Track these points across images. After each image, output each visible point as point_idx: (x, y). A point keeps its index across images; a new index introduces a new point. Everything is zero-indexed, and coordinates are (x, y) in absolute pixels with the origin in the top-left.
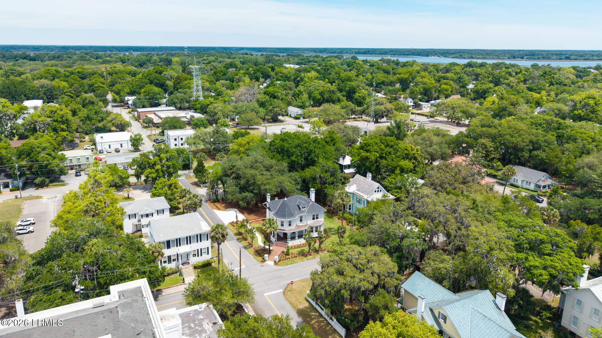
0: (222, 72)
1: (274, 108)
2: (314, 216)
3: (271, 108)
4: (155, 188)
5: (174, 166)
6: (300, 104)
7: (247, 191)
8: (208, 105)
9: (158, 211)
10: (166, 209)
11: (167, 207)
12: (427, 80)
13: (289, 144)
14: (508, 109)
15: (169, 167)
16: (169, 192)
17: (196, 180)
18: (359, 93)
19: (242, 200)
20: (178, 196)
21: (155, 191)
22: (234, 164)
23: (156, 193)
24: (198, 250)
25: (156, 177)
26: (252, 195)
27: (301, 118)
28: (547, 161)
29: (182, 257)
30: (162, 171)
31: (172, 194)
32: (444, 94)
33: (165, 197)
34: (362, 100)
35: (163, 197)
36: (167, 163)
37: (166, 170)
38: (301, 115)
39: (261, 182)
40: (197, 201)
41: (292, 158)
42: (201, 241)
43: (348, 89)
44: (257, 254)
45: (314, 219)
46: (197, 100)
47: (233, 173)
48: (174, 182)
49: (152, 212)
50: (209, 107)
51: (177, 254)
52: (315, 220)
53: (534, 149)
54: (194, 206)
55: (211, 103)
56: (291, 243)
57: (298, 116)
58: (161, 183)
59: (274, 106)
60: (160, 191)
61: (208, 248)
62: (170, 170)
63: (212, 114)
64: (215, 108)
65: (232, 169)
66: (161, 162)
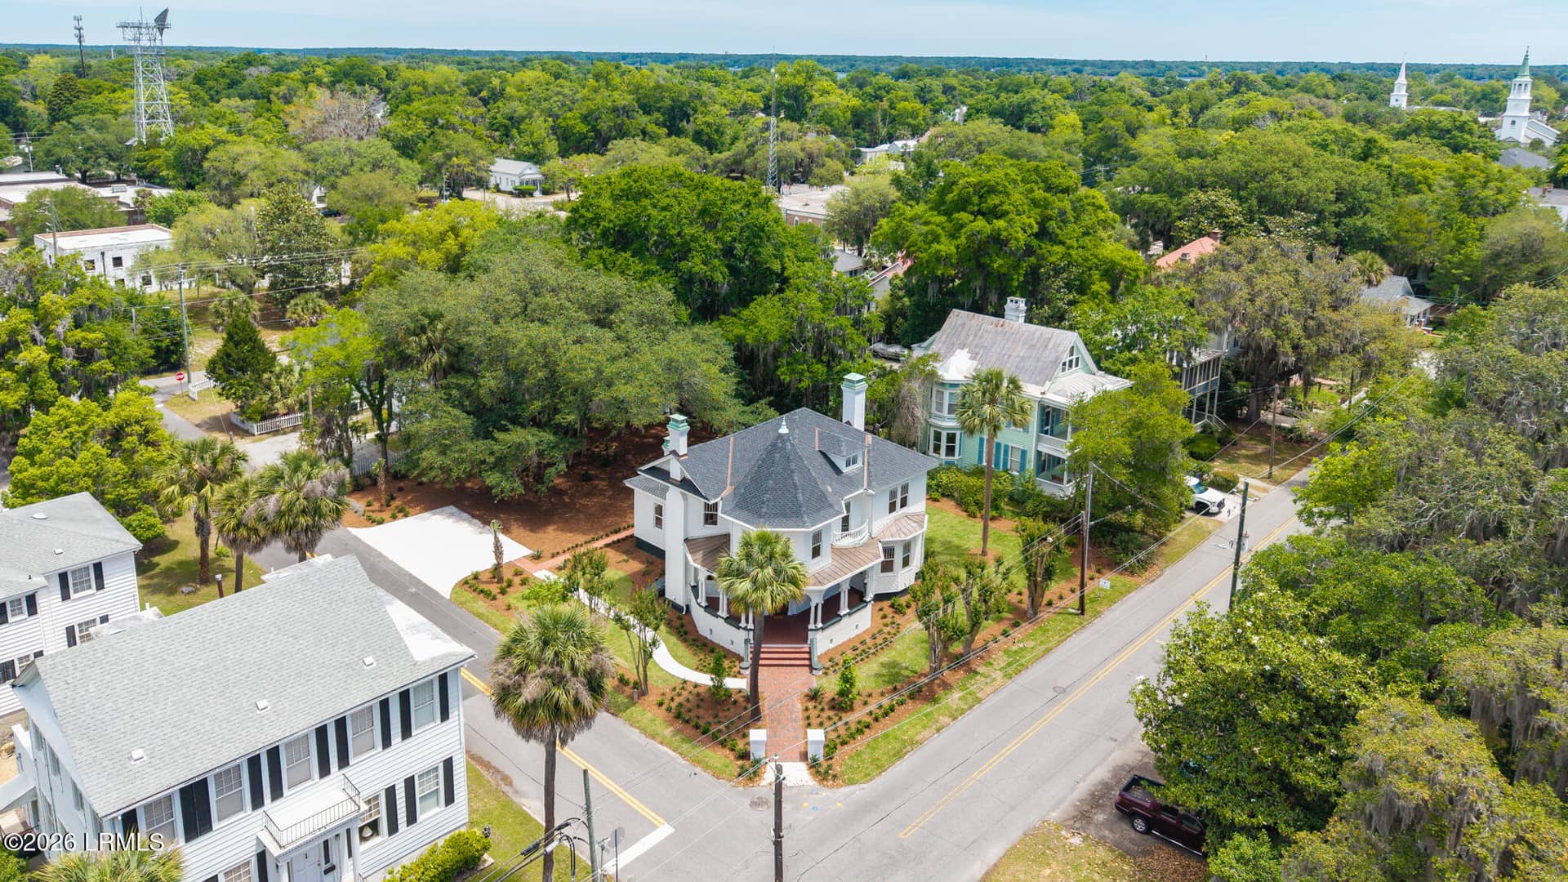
0: (224, 76)
1: (449, 157)
2: (893, 494)
3: (438, 156)
4: (30, 454)
5: (115, 350)
6: (525, 149)
7: (515, 421)
8: (207, 150)
9: (63, 577)
10: (117, 557)
11: (120, 548)
12: (839, 100)
13: (664, 209)
14: (1121, 141)
15: (86, 355)
16: (115, 465)
17: (227, 407)
18: (705, 114)
19: (500, 464)
20: (172, 482)
21: (33, 471)
22: (431, 308)
23: (34, 478)
24: (391, 792)
25: (25, 408)
26: (548, 437)
27: (537, 194)
28: (1395, 243)
29: (295, 866)
30: (55, 375)
31: (135, 476)
32: (909, 125)
33: (94, 494)
34: (716, 137)
35: (85, 498)
36: (78, 334)
37: (74, 372)
38: (534, 182)
39: (591, 374)
40: (319, 488)
41: (684, 265)
42: (406, 732)
43: (668, 102)
44: (689, 730)
45: (892, 508)
46: (153, 142)
47: (430, 348)
48: (134, 411)
49: (28, 589)
50: (210, 155)
51: (262, 857)
52: (899, 512)
53: (1351, 212)
54: (303, 521)
55: (219, 142)
56: (825, 640)
57: (525, 187)
58: (63, 424)
59: (448, 151)
60: (63, 466)
61: (448, 764)
62: (95, 366)
63: (225, 182)
64: (235, 160)
65: (423, 329)
66: (45, 331)
